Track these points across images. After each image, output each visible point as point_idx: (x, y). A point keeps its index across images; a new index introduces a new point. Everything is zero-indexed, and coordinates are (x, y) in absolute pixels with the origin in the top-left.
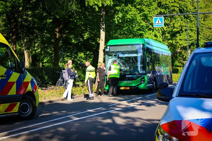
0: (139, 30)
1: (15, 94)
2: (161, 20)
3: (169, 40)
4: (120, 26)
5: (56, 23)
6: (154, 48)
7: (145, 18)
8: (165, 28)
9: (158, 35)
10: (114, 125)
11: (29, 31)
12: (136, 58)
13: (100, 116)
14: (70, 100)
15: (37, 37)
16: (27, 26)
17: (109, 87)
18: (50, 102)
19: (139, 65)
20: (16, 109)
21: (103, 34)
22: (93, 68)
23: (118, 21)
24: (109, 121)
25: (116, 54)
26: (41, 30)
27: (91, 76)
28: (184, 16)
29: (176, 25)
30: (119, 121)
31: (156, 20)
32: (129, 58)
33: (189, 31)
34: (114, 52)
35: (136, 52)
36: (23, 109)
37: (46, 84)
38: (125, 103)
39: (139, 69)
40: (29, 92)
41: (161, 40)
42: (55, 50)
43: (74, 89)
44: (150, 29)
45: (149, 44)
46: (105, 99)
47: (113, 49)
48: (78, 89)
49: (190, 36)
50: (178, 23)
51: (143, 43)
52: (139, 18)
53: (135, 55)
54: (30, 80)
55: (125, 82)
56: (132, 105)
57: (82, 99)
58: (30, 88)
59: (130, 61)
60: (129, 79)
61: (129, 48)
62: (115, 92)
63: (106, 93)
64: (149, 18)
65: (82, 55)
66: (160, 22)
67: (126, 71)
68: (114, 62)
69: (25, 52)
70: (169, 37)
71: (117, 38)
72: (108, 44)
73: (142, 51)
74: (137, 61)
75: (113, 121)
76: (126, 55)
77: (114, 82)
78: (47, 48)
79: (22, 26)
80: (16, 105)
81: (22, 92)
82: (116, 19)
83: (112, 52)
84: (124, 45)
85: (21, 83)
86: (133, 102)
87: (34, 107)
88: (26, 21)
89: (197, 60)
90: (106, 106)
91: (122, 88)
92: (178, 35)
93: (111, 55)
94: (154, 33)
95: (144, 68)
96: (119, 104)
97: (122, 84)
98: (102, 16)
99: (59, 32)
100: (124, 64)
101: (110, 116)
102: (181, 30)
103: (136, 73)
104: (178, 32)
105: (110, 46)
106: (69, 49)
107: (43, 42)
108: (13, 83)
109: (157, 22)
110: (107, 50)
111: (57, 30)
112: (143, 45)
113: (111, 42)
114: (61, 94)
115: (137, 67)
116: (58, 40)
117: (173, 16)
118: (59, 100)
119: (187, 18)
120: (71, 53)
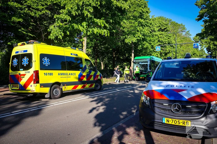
0: (150, 52)
1: (93, 80)
2: (159, 48)
3: (164, 56)
4: (141, 51)
5: (114, 50)
6: (155, 60)
7: (152, 47)
8: (162, 51)
9: (158, 54)
10: (134, 93)
11: (103, 54)
12: (147, 65)
13: (129, 89)
14: (118, 83)
15: (106, 56)
16: (101, 52)
17: (135, 77)
18: (110, 83)
19: (148, 68)
20: (93, 86)
21: (133, 55)
22: (128, 69)
23: (140, 49)
24: (132, 91)
25: (138, 63)
26: (108, 53)
27: (126, 73)
28: (170, 46)
29: (167, 50)
30: (136, 92)
31: (157, 48)
32: (144, 64)
33: (173, 52)
34: (137, 62)
35: (147, 62)
36: (96, 86)
37: (109, 76)
38: (141, 84)
39: (148, 70)
40: (99, 79)
41: (160, 56)
42: (113, 62)
43: (121, 78)
44: (155, 52)
45: (153, 58)
46: (133, 82)
47: (137, 61)
48: (122, 78)
49: (174, 54)
50: (168, 48)
51: (150, 58)
52: (150, 47)
53: (147, 63)
54: (99, 74)
55: (142, 75)
56: (144, 85)
57: (123, 82)
58: (99, 77)
59: (144, 66)
60: (144, 74)
61: (144, 60)
62: (138, 79)
63: (134, 80)
64: (154, 47)
65: (125, 64)
66: (159, 49)
67: (143, 70)
68: (137, 66)
69: (102, 62)
70: (164, 55)
71: (140, 56)
72: (135, 59)
73: (149, 61)
74: (147, 66)
75: (134, 92)
76: (143, 64)
77: (137, 75)
78: (110, 61)
79: (99, 52)
80: (93, 84)
81: (96, 79)
82: (139, 48)
83: (136, 62)
84: (142, 59)
85: (95, 76)
86: (145, 84)
87: (101, 86)
88: (101, 49)
89: (163, 65)
90: (133, 85)
91: (141, 78)
92: (168, 54)
93: (136, 64)
94: (156, 54)
95: (150, 69)
96: (138, 85)
97: (141, 76)
98: (132, 47)
99: (115, 54)
100: (141, 67)
101: (133, 89)
102: (169, 52)
103: (147, 71)
104: (168, 53)
105: (135, 60)
106: (120, 61)
107: (108, 59)
108: (92, 76)
109: (157, 49)
110: (134, 61)
111: (114, 53)
112: (150, 59)
113: (136, 58)
114: (115, 80)
115: (148, 69)
116: (114, 57)
117: (165, 46)
118: (113, 83)
119: (172, 46)
120: (121, 63)
